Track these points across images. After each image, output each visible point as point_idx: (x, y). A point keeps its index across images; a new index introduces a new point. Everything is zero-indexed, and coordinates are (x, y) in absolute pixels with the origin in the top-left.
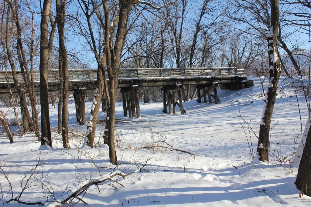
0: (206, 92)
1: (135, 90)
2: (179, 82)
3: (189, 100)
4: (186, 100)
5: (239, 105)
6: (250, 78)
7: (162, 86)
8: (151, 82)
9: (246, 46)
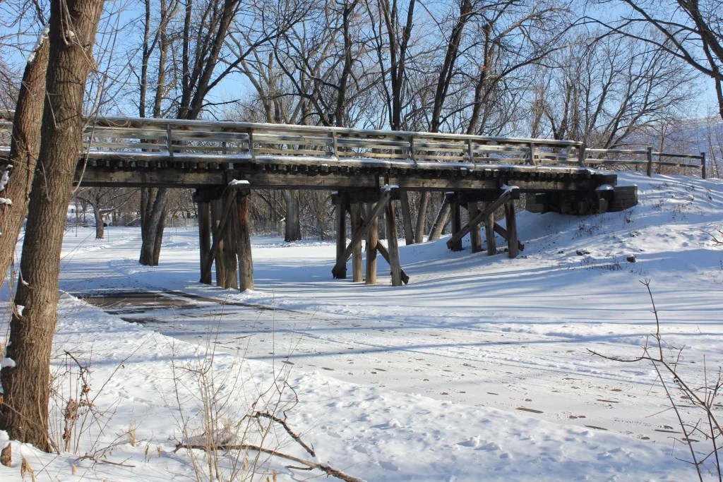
0: (478, 217)
1: (237, 195)
2: (392, 180)
3: (425, 239)
4: (414, 241)
5: (587, 266)
6: (626, 178)
7: (335, 190)
8: (295, 173)
9: (612, 81)
